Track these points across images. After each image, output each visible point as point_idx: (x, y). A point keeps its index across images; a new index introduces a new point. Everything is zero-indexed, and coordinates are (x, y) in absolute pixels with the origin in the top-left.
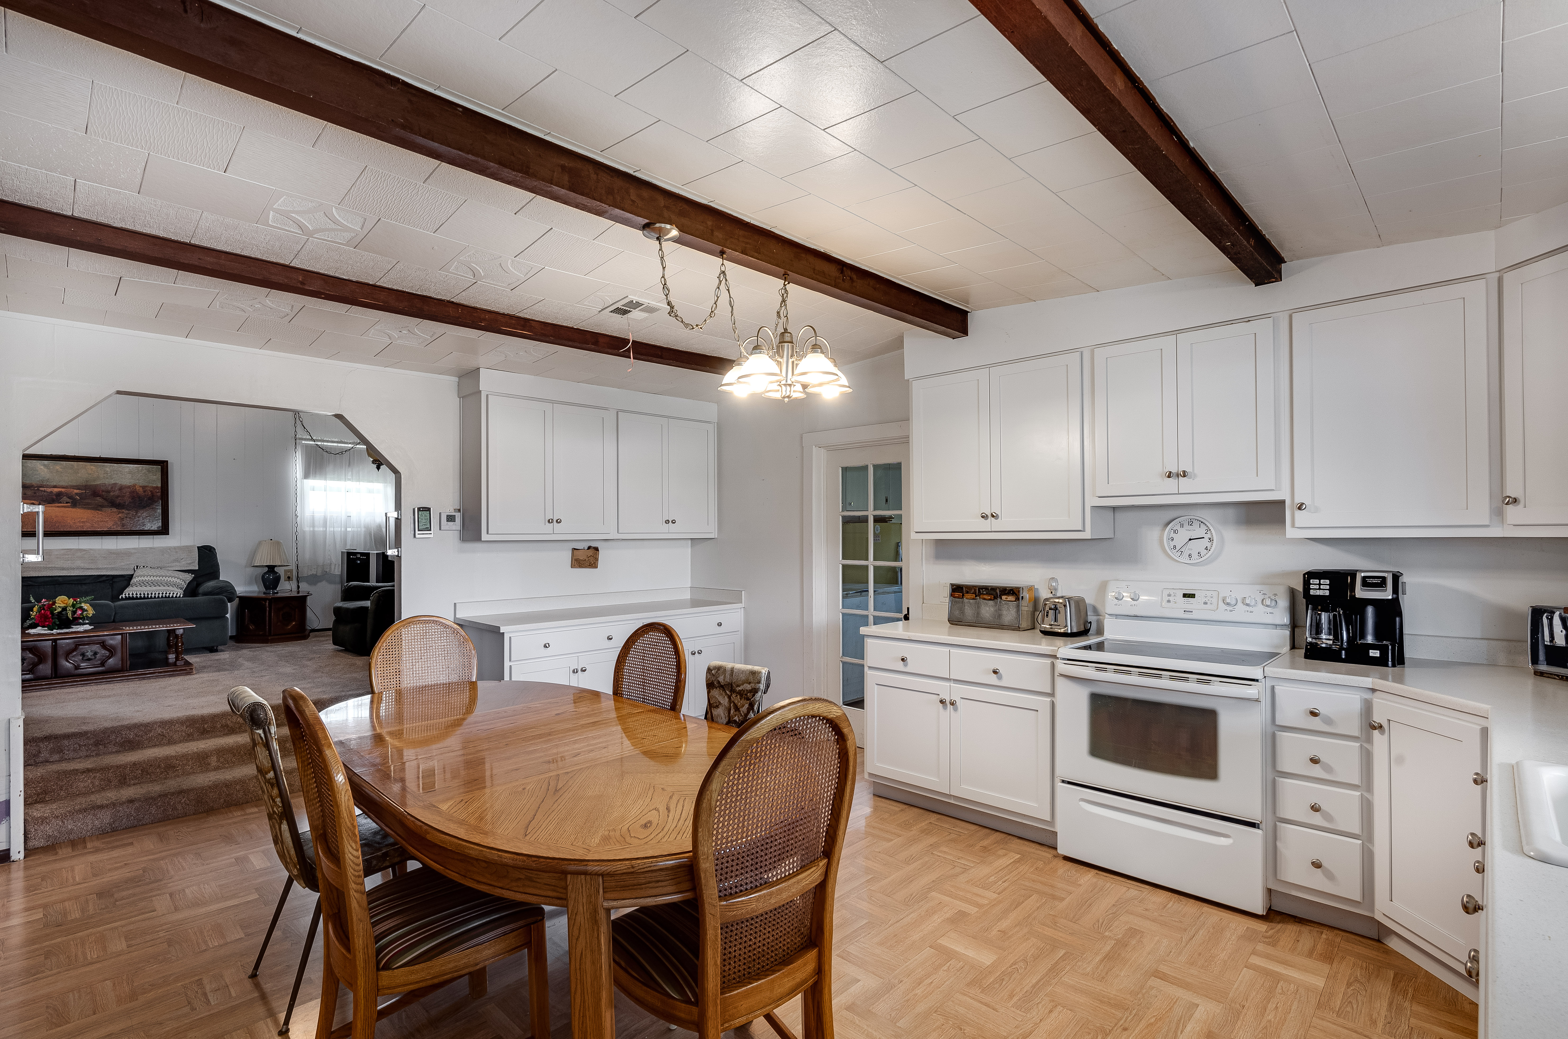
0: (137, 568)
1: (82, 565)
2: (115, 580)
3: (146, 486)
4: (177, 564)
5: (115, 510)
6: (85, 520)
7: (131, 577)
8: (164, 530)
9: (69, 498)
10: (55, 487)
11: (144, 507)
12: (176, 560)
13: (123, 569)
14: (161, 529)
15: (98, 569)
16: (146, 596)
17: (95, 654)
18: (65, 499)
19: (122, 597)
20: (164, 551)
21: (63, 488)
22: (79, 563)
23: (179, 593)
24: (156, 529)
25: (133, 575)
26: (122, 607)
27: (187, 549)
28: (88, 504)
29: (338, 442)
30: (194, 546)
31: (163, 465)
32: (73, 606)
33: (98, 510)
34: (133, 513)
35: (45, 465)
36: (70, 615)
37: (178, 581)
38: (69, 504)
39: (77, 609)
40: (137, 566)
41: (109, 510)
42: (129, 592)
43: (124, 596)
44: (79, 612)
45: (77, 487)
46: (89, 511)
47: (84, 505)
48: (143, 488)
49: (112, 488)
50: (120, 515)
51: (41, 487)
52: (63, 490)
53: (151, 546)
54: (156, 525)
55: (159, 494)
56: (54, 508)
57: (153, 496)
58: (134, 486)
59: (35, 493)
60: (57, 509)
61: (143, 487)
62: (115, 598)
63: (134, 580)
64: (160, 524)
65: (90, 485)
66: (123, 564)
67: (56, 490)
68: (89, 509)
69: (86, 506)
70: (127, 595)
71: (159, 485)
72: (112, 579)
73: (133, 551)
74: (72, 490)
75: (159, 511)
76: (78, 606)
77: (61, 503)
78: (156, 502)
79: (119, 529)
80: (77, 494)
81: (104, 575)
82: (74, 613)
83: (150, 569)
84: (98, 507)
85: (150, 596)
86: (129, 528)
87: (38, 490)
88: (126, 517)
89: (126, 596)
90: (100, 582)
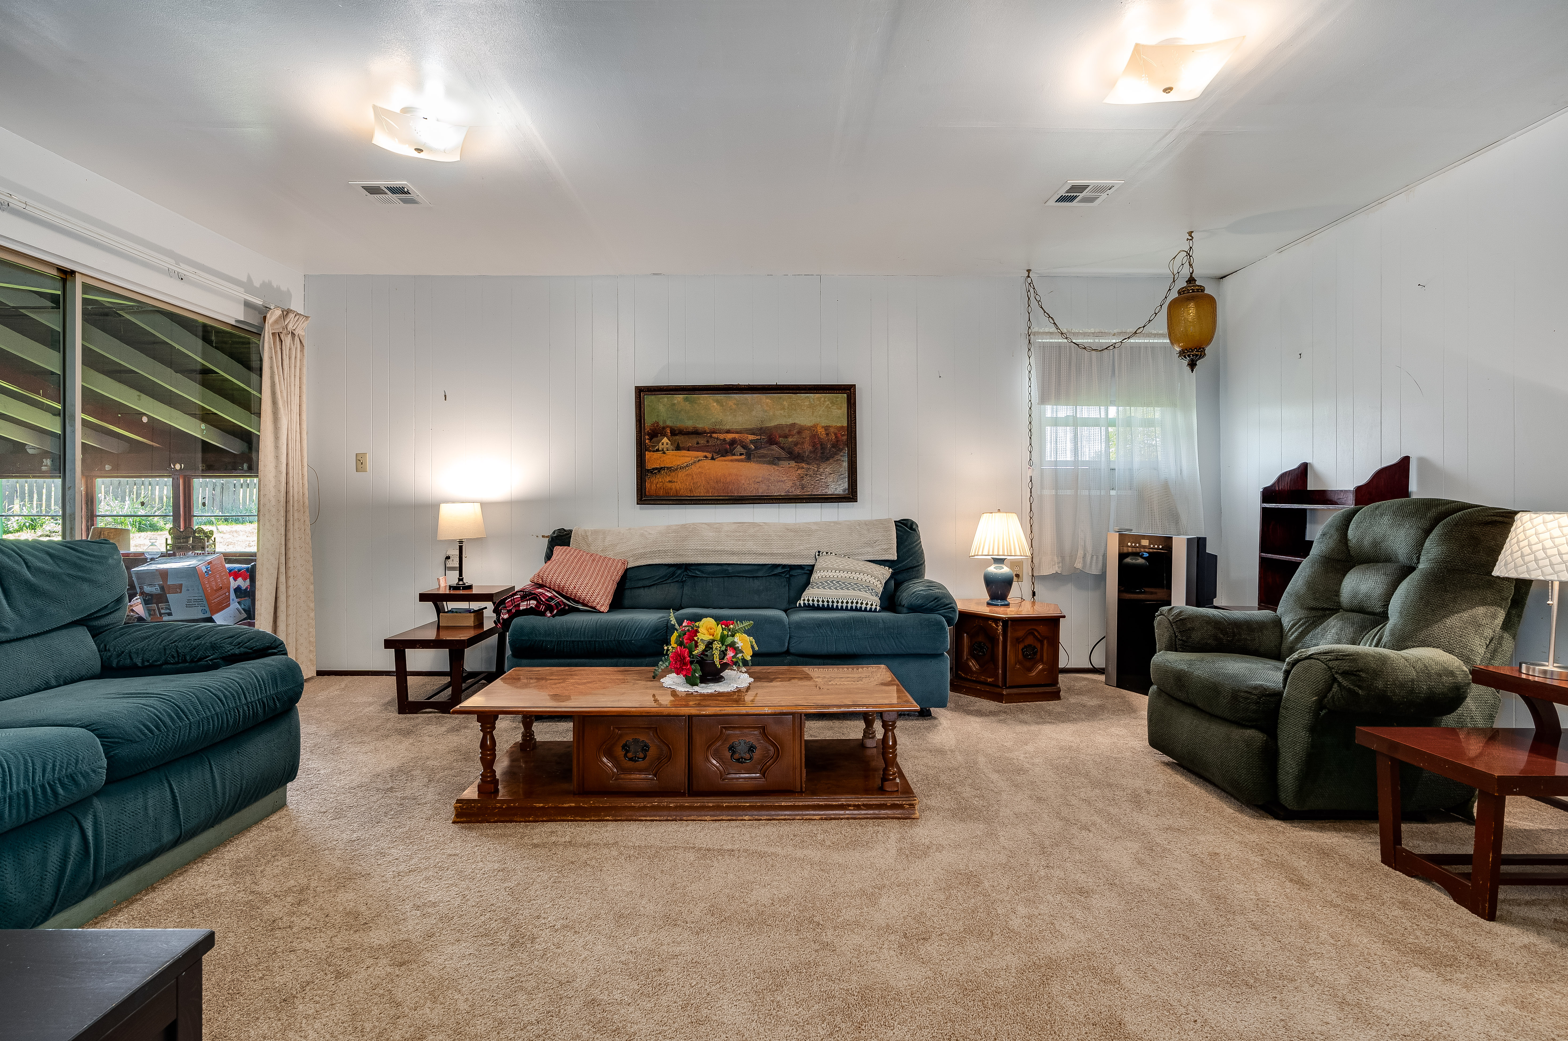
0: (819, 555)
1: (754, 548)
2: (793, 573)
3: (829, 426)
4: (869, 549)
5: (793, 464)
6: (760, 479)
7: (810, 569)
8: (851, 496)
9: (744, 447)
10: (728, 432)
11: (828, 459)
12: (869, 544)
13: (802, 556)
14: (847, 492)
15: (772, 554)
16: (830, 604)
17: (751, 749)
18: (739, 449)
19: (800, 604)
20: (854, 527)
21: (737, 433)
22: (751, 546)
23: (874, 601)
24: (841, 493)
25: (813, 566)
26: (799, 626)
27: (880, 524)
28: (763, 456)
29: (1095, 335)
30: (890, 520)
31: (849, 391)
32: (723, 639)
33: (775, 464)
34: (814, 467)
35: (717, 401)
36: (717, 660)
37: (873, 580)
38: (743, 457)
39: (727, 646)
40: (819, 552)
41: (785, 464)
42: (810, 595)
43: (802, 602)
44: (730, 654)
45: (752, 432)
46: (765, 466)
47: (759, 457)
48: (826, 430)
49: (790, 431)
50: (799, 472)
51: (714, 432)
52: (736, 436)
53: (835, 519)
54: (839, 487)
55: (845, 438)
56: (727, 463)
57: (837, 441)
58: (815, 426)
59: (708, 442)
60: (731, 463)
61: (826, 428)
62: (790, 606)
63: (815, 576)
64: (846, 485)
65: (767, 427)
66: (802, 547)
67: (730, 436)
68: (764, 462)
69: (765, 459)
70: (806, 602)
71: (845, 424)
72: (789, 571)
73: (814, 527)
74: (746, 435)
75: (845, 464)
76: (729, 640)
77: (734, 455)
78: (841, 450)
79: (798, 492)
80: (752, 442)
81: (779, 565)
82: (723, 654)
83: (835, 558)
84: (774, 461)
85: (835, 604)
86: (810, 491)
87: (711, 437)
88: (806, 475)
89: (804, 603)
90: (774, 575)
